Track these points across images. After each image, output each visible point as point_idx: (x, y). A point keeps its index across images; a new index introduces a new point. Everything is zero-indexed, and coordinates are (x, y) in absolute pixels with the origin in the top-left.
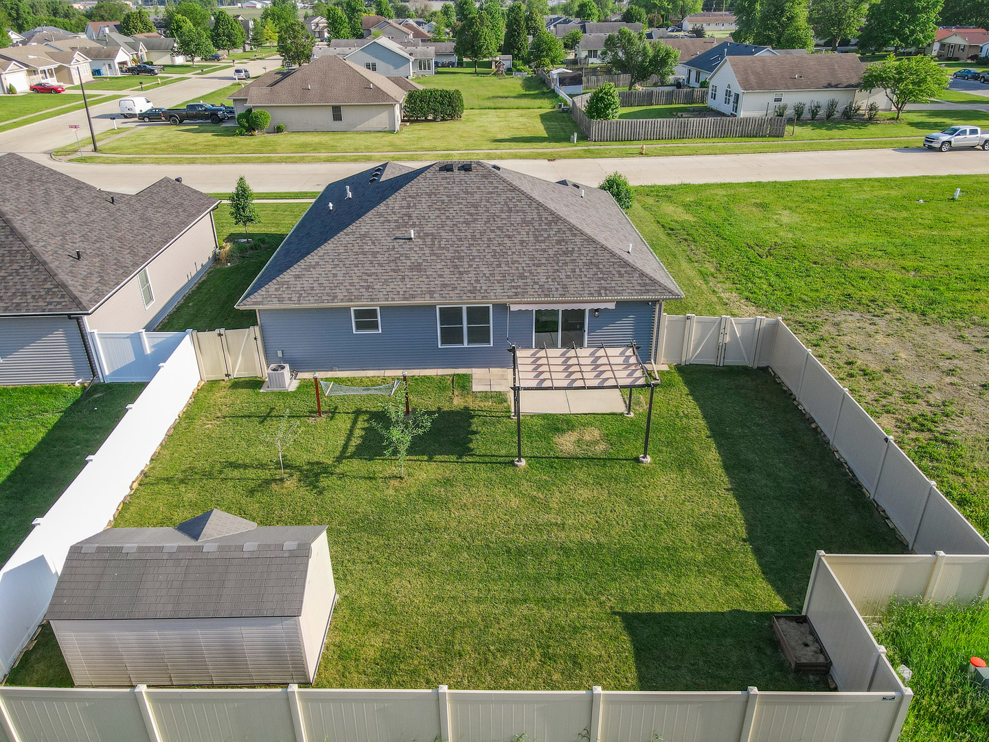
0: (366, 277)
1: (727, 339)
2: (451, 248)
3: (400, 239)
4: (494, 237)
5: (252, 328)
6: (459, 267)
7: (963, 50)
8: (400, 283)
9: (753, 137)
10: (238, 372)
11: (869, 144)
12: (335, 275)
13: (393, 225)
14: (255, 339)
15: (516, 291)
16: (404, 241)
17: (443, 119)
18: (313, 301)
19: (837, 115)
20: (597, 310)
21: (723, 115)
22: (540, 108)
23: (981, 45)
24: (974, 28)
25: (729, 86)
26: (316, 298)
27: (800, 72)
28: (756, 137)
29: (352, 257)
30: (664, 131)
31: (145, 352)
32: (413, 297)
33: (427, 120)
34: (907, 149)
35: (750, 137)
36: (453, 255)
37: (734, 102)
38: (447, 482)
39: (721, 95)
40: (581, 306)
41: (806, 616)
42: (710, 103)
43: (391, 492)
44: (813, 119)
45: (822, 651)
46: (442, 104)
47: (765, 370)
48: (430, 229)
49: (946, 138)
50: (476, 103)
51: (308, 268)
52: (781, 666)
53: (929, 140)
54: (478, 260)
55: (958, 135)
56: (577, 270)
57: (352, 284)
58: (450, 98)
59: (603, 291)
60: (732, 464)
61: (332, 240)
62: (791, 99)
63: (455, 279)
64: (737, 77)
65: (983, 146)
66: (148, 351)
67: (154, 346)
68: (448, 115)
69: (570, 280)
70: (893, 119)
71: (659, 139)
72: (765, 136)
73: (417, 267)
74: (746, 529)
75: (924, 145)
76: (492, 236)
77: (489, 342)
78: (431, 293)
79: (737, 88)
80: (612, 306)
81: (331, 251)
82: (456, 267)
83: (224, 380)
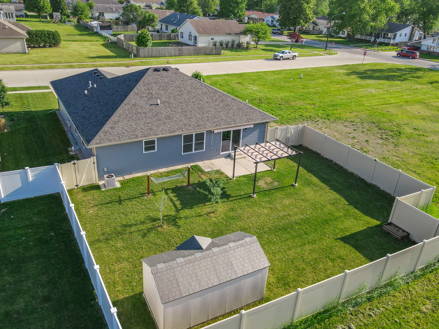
0: (147, 125)
1: (289, 135)
2: (178, 107)
3: (153, 105)
4: (194, 101)
5: (92, 158)
6: (187, 115)
7: (257, 20)
8: (164, 126)
9: (209, 55)
10: (83, 183)
11: (254, 58)
12: (131, 125)
13: (146, 99)
14: (94, 163)
15: (216, 124)
16: (155, 106)
17: (50, 46)
18: (127, 139)
19: (235, 46)
20: (246, 129)
21: (189, 45)
22: (98, 41)
23: (264, 18)
24: (256, 11)
25: (190, 32)
26: (128, 137)
27: (218, 27)
28: (210, 55)
29: (135, 116)
30: (173, 53)
31: (29, 180)
32: (174, 131)
33: (40, 47)
34: (268, 59)
35: (208, 55)
36: (181, 110)
37: (194, 40)
38: (232, 210)
39: (186, 36)
40: (239, 128)
41: (391, 222)
42: (180, 40)
43: (214, 219)
44: (227, 47)
45: (404, 231)
46: (49, 38)
47: (301, 145)
48: (164, 99)
49: (281, 55)
50: (67, 38)
51: (115, 123)
52: (396, 239)
53: (275, 56)
54: (193, 112)
55: (285, 54)
56: (235, 112)
57: (142, 129)
58: (53, 35)
59: (249, 120)
60: (324, 181)
61: (119, 108)
62: (218, 39)
63: (188, 121)
64: (194, 29)
65: (293, 58)
66: (31, 179)
67: (34, 176)
68: (53, 44)
69: (234, 117)
70: (255, 47)
71: (171, 56)
72: (214, 55)
73: (168, 117)
74: (346, 201)
75: (274, 58)
76: (193, 100)
77: (203, 149)
78: (181, 129)
79: (194, 33)
80: (252, 126)
81: (122, 114)
82: (186, 116)
83: (74, 189)
